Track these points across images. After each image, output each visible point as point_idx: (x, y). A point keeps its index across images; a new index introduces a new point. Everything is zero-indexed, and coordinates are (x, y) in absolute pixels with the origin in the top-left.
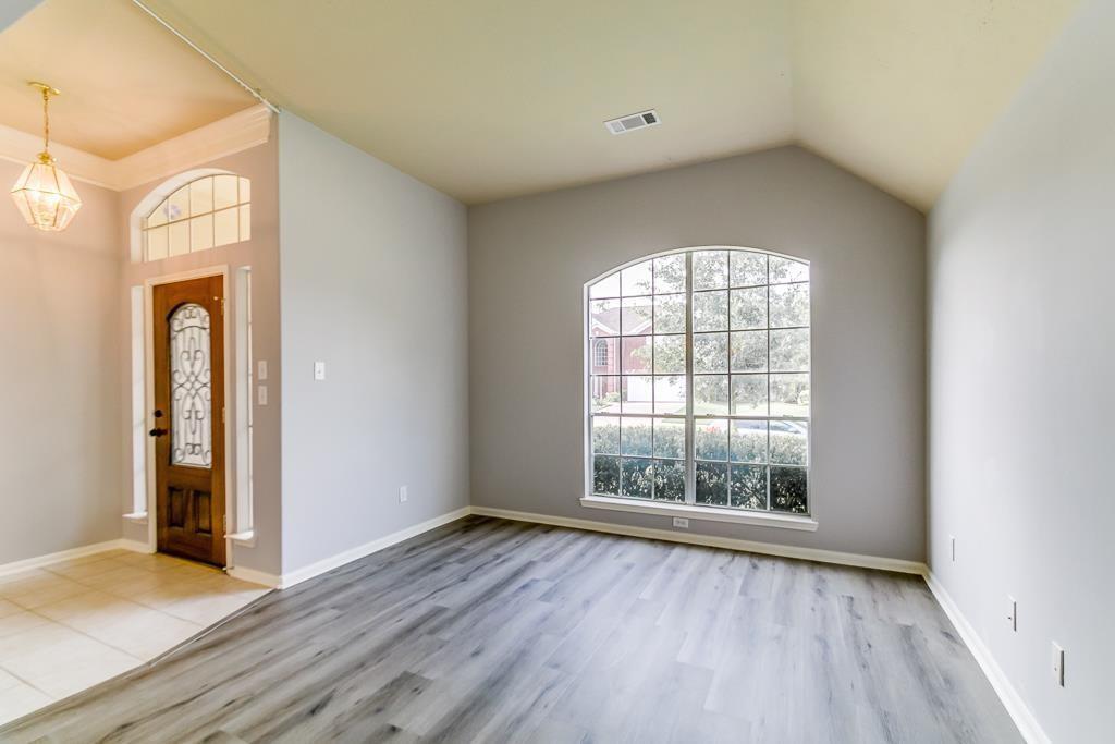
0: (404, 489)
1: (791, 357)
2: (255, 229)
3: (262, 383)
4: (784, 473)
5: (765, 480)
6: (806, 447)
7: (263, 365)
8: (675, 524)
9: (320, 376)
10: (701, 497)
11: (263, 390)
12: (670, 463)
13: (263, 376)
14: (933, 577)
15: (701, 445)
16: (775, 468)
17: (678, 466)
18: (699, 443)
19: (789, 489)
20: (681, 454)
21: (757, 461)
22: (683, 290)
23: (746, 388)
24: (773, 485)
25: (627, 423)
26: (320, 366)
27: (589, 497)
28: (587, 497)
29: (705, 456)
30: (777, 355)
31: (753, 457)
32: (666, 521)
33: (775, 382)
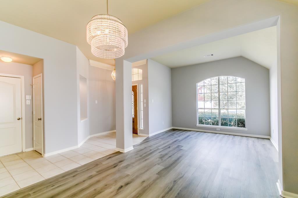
0: (163, 122)
1: (242, 96)
2: (143, 78)
3: (145, 103)
4: (240, 120)
5: (236, 121)
6: (245, 115)
7: (145, 100)
8: (217, 130)
9: (153, 102)
10: (222, 125)
11: (145, 104)
12: (215, 118)
13: (145, 102)
14: (271, 138)
15: (222, 114)
16: (238, 119)
17: (217, 119)
18: (221, 114)
19: (241, 123)
20: (218, 116)
21: (234, 117)
22: (218, 84)
23: (230, 103)
24: (238, 122)
25: (206, 110)
26: (153, 100)
27: (198, 125)
28: (197, 125)
29: (223, 117)
30: (238, 95)
31: (233, 117)
32: (215, 129)
33: (238, 102)
